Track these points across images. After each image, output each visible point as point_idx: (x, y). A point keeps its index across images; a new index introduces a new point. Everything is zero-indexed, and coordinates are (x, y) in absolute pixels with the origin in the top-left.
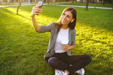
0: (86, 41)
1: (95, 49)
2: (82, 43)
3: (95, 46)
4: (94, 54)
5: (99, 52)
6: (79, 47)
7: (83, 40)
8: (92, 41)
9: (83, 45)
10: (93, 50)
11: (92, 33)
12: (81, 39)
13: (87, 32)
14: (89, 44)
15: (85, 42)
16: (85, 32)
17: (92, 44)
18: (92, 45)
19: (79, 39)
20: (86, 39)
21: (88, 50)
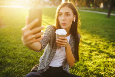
0: (98, 53)
1: (108, 66)
2: (91, 55)
3: (109, 62)
4: (105, 74)
5: (112, 72)
6: (87, 60)
7: (95, 51)
8: (107, 55)
9: (92, 59)
10: (105, 69)
11: (109, 44)
12: (93, 50)
13: (102, 41)
14: (101, 58)
15: (97, 55)
16: (100, 41)
17: (105, 58)
18: (105, 60)
19: (89, 50)
20: (99, 51)
21: (98, 67)
